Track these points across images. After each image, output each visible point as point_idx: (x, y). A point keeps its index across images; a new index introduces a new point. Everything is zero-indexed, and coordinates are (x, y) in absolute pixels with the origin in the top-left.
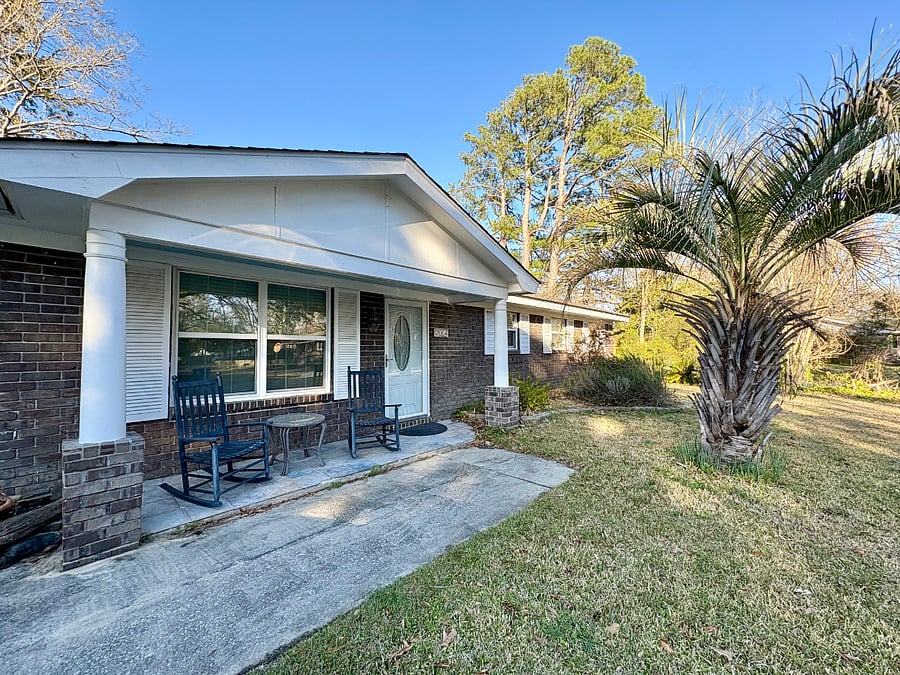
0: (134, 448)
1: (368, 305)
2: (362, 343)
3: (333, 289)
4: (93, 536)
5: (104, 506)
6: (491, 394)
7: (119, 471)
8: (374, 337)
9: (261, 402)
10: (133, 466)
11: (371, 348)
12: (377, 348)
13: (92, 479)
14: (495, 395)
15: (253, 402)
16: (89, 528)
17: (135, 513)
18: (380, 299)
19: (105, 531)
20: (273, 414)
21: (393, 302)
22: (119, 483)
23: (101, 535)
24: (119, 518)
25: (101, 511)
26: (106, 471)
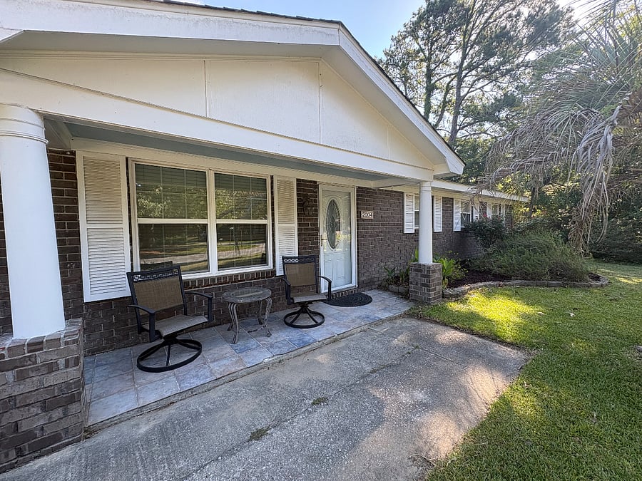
0: (67, 343)
1: (304, 190)
2: (299, 225)
3: (272, 177)
4: (30, 435)
5: (38, 404)
6: (416, 270)
7: (51, 368)
8: (309, 220)
9: (213, 279)
10: (67, 362)
11: (307, 230)
12: (312, 230)
13: (21, 377)
14: (420, 271)
15: (206, 279)
16: (24, 427)
17: (74, 408)
18: (314, 185)
19: (42, 429)
20: (225, 290)
21: (326, 188)
22: (53, 379)
23: (38, 433)
24: (57, 414)
25: (34, 410)
26: (37, 369)
